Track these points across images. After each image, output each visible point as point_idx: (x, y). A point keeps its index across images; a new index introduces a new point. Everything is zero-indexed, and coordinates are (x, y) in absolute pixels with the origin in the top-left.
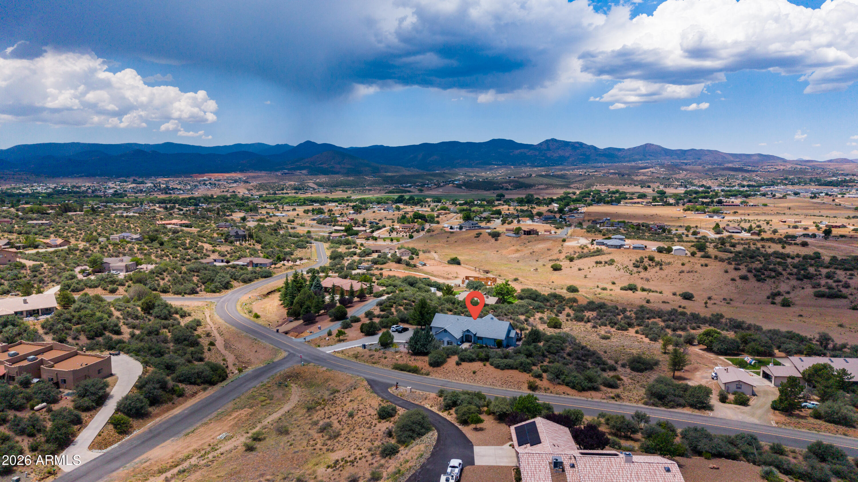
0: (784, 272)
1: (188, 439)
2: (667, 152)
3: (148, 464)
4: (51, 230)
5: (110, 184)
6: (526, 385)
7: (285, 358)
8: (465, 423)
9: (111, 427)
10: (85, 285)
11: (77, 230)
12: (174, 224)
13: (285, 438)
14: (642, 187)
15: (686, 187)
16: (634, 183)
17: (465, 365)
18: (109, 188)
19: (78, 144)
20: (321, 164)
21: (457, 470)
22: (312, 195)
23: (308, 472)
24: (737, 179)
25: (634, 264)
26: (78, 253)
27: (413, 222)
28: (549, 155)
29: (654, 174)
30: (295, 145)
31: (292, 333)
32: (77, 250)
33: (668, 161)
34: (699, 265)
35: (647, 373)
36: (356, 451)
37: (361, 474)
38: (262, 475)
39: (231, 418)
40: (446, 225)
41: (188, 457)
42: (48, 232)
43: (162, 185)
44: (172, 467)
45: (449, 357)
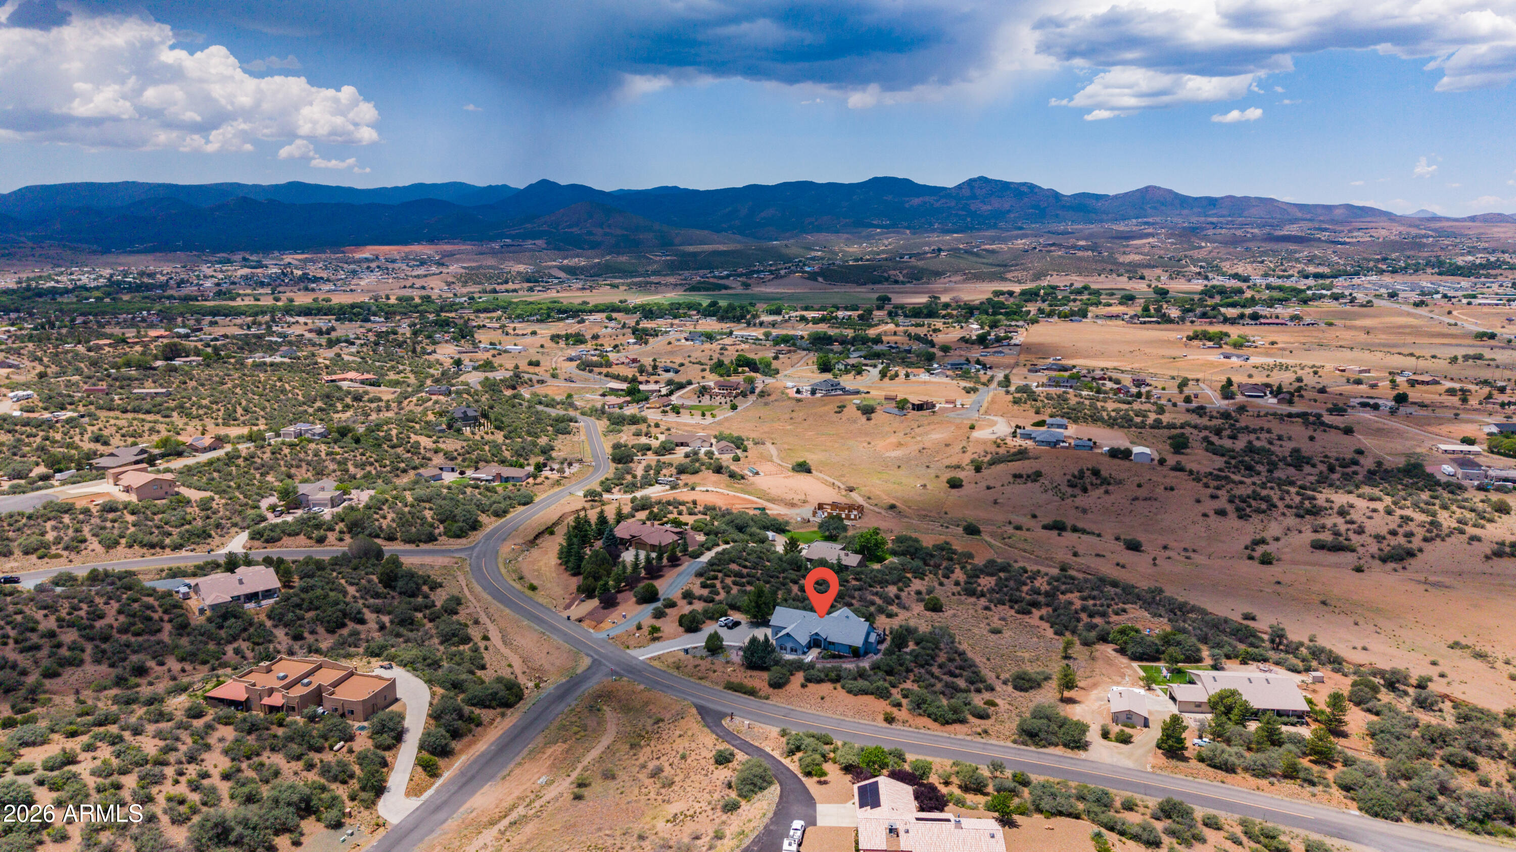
0: (1280, 504)
1: (507, 784)
2: (1184, 202)
3: (474, 814)
4: (172, 404)
5: (206, 269)
6: (882, 717)
7: (589, 668)
8: (809, 774)
9: (420, 769)
10: (283, 532)
11: (212, 403)
12: (351, 380)
13: (612, 784)
14: (1130, 278)
15: (1206, 278)
16: (1116, 268)
17: (812, 687)
18: (205, 277)
19: (134, 184)
20: (569, 227)
21: (799, 833)
22: (559, 295)
23: (647, 827)
24: (1297, 260)
25: (1069, 481)
26: (240, 461)
27: (736, 372)
28: (973, 207)
29: (1155, 250)
30: (522, 186)
31: (587, 622)
32: (239, 457)
33: (1181, 220)
34: (1162, 487)
35: (1031, 693)
36: (695, 804)
37: (703, 831)
38: (600, 829)
39: (546, 756)
40: (790, 384)
41: (514, 807)
42: (168, 408)
43: (295, 271)
44: (501, 818)
45: (792, 675)
